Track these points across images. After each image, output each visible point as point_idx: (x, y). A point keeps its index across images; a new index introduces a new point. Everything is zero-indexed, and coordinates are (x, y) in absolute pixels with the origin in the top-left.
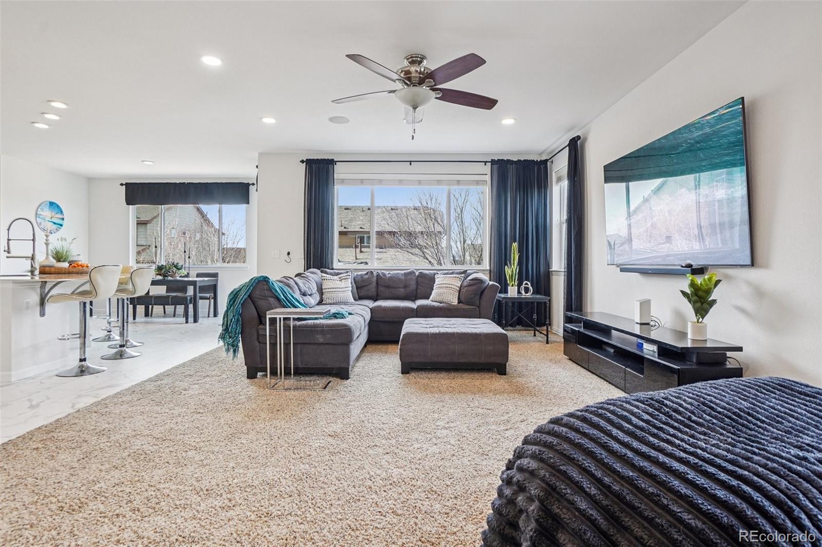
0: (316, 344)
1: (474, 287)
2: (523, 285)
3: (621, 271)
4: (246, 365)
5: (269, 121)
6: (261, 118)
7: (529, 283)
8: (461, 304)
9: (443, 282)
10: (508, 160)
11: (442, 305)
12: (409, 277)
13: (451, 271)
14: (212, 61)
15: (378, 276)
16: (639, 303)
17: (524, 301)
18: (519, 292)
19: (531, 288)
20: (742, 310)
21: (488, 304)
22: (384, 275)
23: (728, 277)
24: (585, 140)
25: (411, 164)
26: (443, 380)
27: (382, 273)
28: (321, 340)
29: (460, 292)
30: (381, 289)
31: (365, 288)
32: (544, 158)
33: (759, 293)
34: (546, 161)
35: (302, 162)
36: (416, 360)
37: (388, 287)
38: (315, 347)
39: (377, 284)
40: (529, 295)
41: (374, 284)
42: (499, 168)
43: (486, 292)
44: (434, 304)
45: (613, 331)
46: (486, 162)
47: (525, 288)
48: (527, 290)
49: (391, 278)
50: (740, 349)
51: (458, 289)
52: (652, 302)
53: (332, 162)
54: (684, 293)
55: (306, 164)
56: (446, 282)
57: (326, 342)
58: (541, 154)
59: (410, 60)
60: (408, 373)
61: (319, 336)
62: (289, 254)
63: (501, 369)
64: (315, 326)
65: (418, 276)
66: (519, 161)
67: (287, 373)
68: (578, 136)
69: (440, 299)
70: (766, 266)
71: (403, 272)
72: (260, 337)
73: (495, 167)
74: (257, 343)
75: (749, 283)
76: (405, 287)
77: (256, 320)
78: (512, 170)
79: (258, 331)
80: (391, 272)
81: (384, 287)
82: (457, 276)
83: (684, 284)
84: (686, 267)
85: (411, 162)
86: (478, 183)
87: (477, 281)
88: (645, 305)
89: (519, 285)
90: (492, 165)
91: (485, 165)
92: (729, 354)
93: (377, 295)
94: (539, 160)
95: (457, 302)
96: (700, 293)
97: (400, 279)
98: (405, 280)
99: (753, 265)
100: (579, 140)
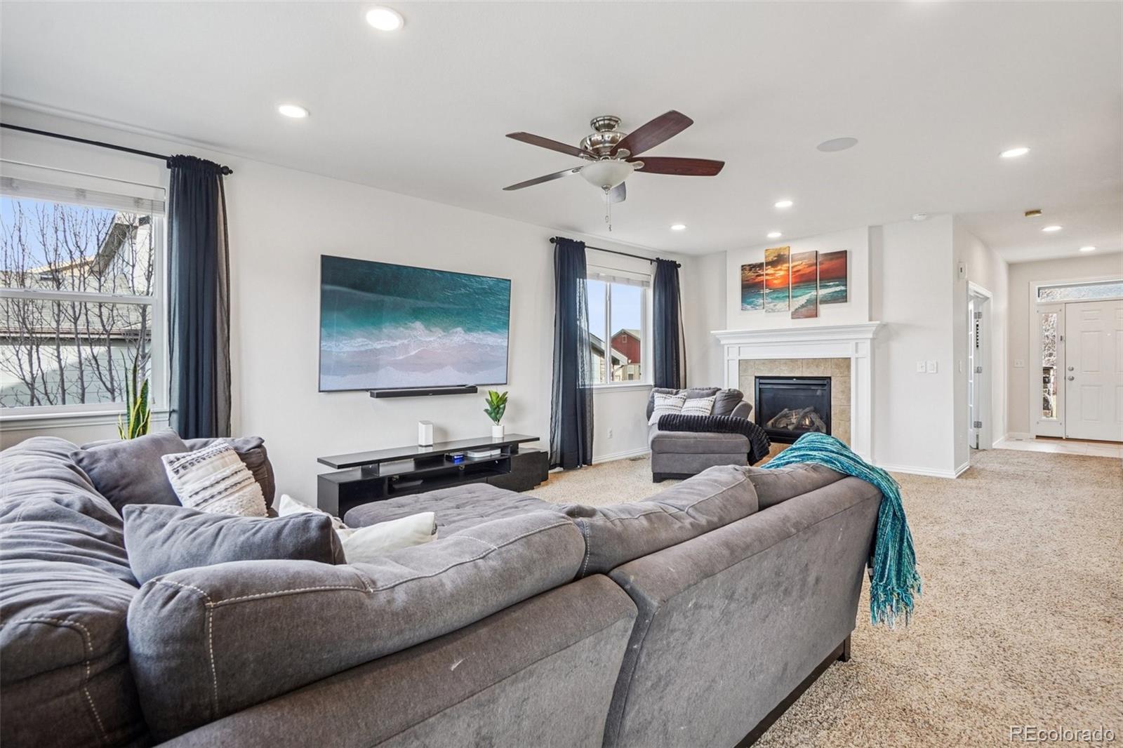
99: (506, 384)
100: (226, 174)
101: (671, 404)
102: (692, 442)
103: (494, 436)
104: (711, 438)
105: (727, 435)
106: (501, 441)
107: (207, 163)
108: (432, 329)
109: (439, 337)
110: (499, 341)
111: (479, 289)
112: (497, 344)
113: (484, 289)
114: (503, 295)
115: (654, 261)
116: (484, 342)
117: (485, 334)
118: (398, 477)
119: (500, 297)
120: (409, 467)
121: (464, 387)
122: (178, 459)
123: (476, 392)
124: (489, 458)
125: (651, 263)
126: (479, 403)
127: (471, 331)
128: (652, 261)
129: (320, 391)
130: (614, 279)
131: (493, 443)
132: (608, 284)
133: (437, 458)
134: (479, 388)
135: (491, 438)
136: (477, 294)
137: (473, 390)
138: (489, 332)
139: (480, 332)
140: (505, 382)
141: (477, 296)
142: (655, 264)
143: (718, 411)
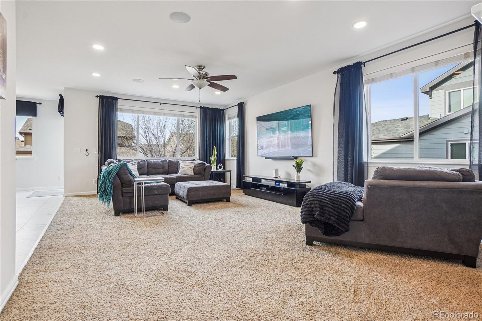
0: (154, 195)
1: (202, 167)
2: (219, 166)
3: (265, 159)
4: (114, 209)
5: (96, 75)
6: (92, 73)
7: (221, 164)
8: (195, 175)
9: (185, 165)
10: (208, 108)
11: (187, 176)
12: (164, 163)
13: (186, 160)
14: (98, 47)
15: (148, 162)
16: (275, 170)
17: (219, 172)
18: (217, 169)
19: (223, 167)
20: (309, 171)
21: (208, 175)
22: (151, 162)
23: (305, 160)
24: (246, 104)
25: (160, 104)
26: (210, 206)
27: (150, 161)
28: (157, 193)
29: (194, 169)
30: (150, 169)
31: (142, 169)
32: (222, 108)
33: (314, 165)
34: (224, 109)
35: (97, 96)
36: (195, 199)
37: (154, 168)
38: (152, 196)
39: (148, 167)
40: (221, 170)
41: (147, 166)
42: (203, 111)
43: (206, 169)
44: (181, 175)
45: (262, 180)
46: (197, 107)
47: (219, 167)
48: (220, 168)
49: (155, 164)
50: (310, 182)
51: (193, 168)
52: (279, 170)
53: (116, 99)
54: (294, 166)
55: (100, 98)
56: (188, 165)
57: (159, 193)
58: (221, 106)
59: (199, 67)
60: (191, 205)
61: (155, 191)
62: (87, 150)
63: (228, 200)
64: (153, 186)
65: (168, 162)
66: (212, 108)
67: (140, 211)
68: (243, 102)
69: (185, 173)
70: (316, 157)
71: (160, 160)
72: (123, 194)
73: (202, 110)
74: (121, 197)
75: (311, 162)
76: (163, 168)
77: (120, 186)
78: (209, 112)
79: (122, 191)
80: (154, 160)
81: (152, 168)
82: (192, 162)
83: (294, 163)
84: (292, 157)
85: (160, 103)
86: (193, 117)
87: (203, 164)
88: (277, 171)
89: (217, 166)
90: (200, 109)
91: (197, 108)
92: (307, 184)
93: (148, 172)
94: (220, 109)
95: (193, 174)
96: (299, 165)
97: (160, 164)
98: (163, 164)
109: (284, 136)
110: (306, 135)
111: (295, 114)
112: (305, 136)
113: (297, 114)
114: (306, 114)
116: (299, 136)
117: (300, 132)
119: (305, 115)
121: (290, 157)
127: (294, 132)
129: (258, 156)
136: (295, 116)
138: (301, 131)
139: (297, 132)
140: (311, 156)
141: (295, 117)
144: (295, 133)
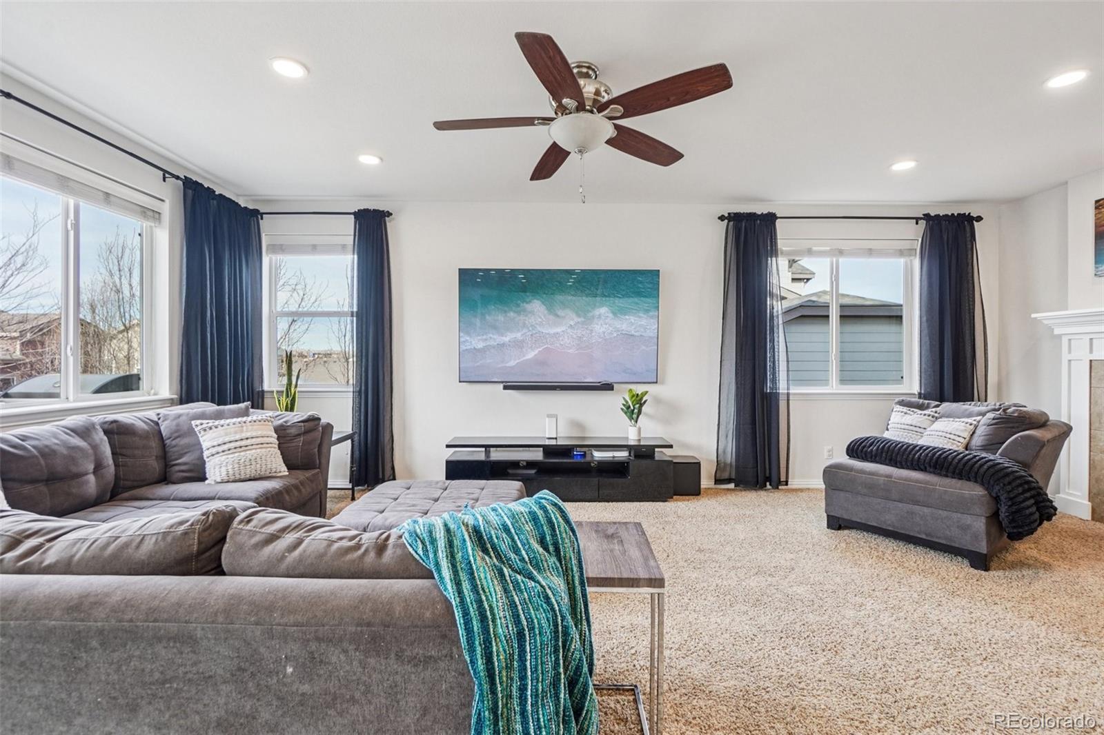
8: (294, 472)
34: (256, 212)
43: (324, 439)
46: (166, 174)
50: (671, 446)
51: (277, 443)
68: (388, 211)
73: (190, 193)
75: (657, 397)
90: (184, 186)
91: (165, 180)
95: (286, 469)
99: (656, 382)
100: (388, 217)
101: (910, 423)
102: (881, 482)
103: (630, 438)
104: (917, 481)
105: (948, 481)
106: (636, 443)
107: (375, 211)
108: (560, 313)
115: (921, 219)
118: (525, 464)
120: (538, 455)
121: (599, 384)
122: (202, 424)
123: (613, 390)
124: (611, 459)
125: (917, 223)
126: (614, 402)
128: (917, 220)
129: (460, 382)
130: (841, 252)
131: (629, 444)
132: (834, 260)
133: (566, 451)
134: (615, 386)
135: (627, 438)
137: (608, 387)
140: (655, 381)
142: (923, 223)
143: (977, 441)
144: (632, 319)
